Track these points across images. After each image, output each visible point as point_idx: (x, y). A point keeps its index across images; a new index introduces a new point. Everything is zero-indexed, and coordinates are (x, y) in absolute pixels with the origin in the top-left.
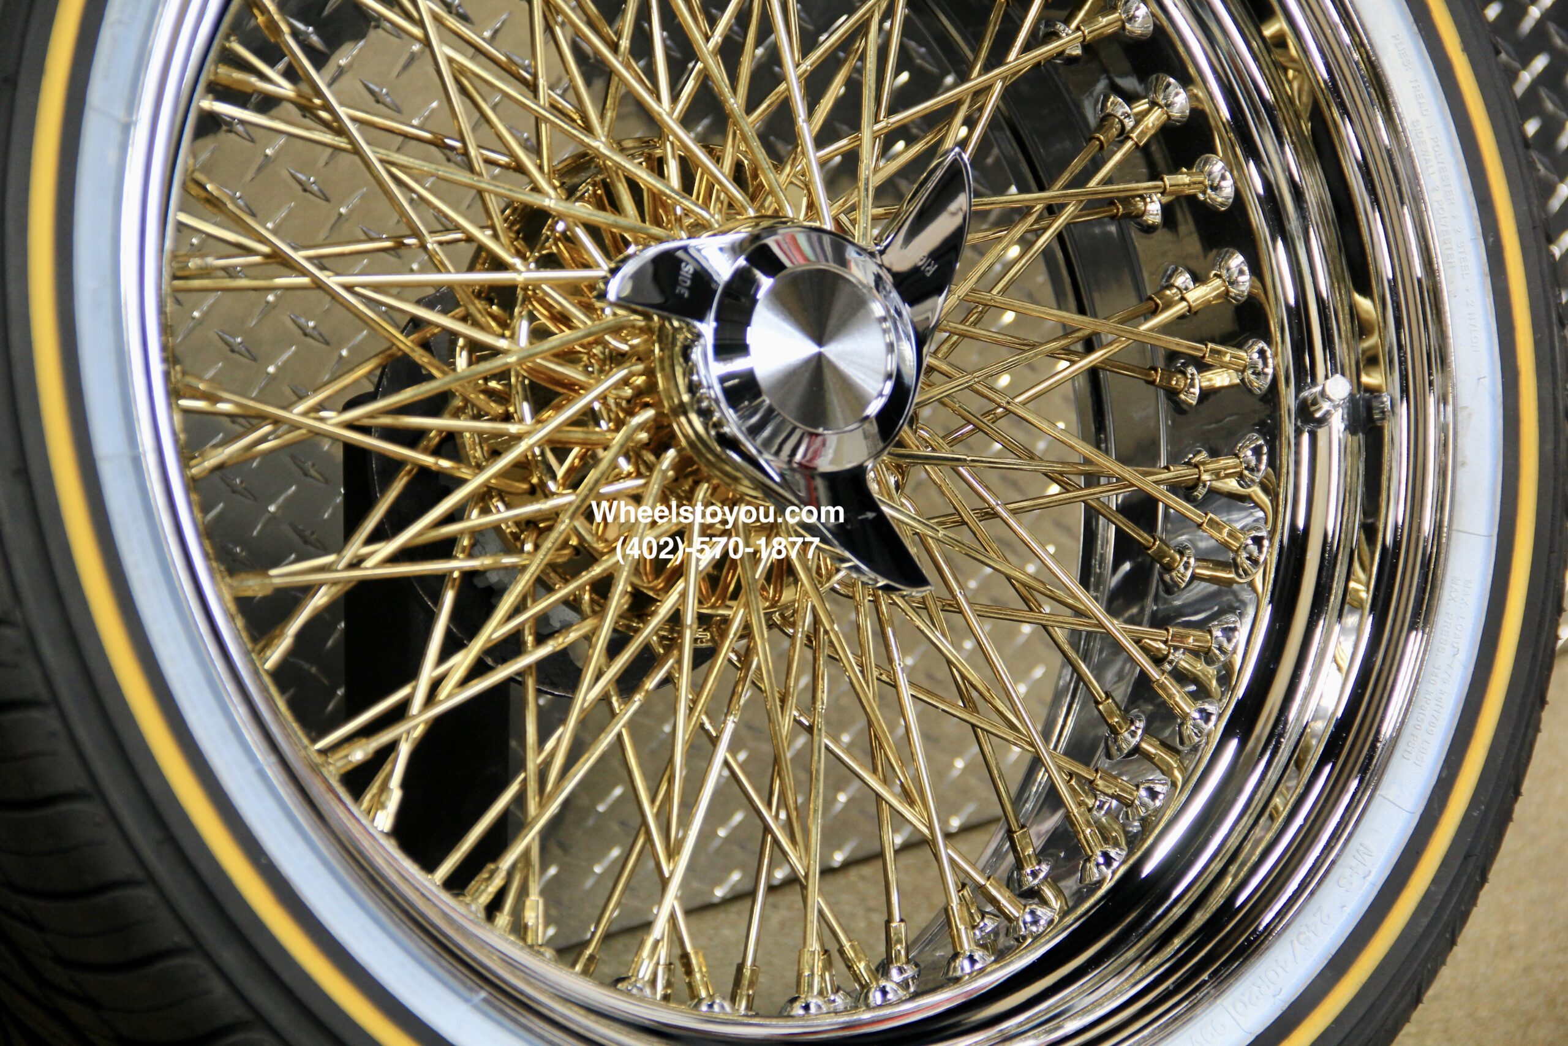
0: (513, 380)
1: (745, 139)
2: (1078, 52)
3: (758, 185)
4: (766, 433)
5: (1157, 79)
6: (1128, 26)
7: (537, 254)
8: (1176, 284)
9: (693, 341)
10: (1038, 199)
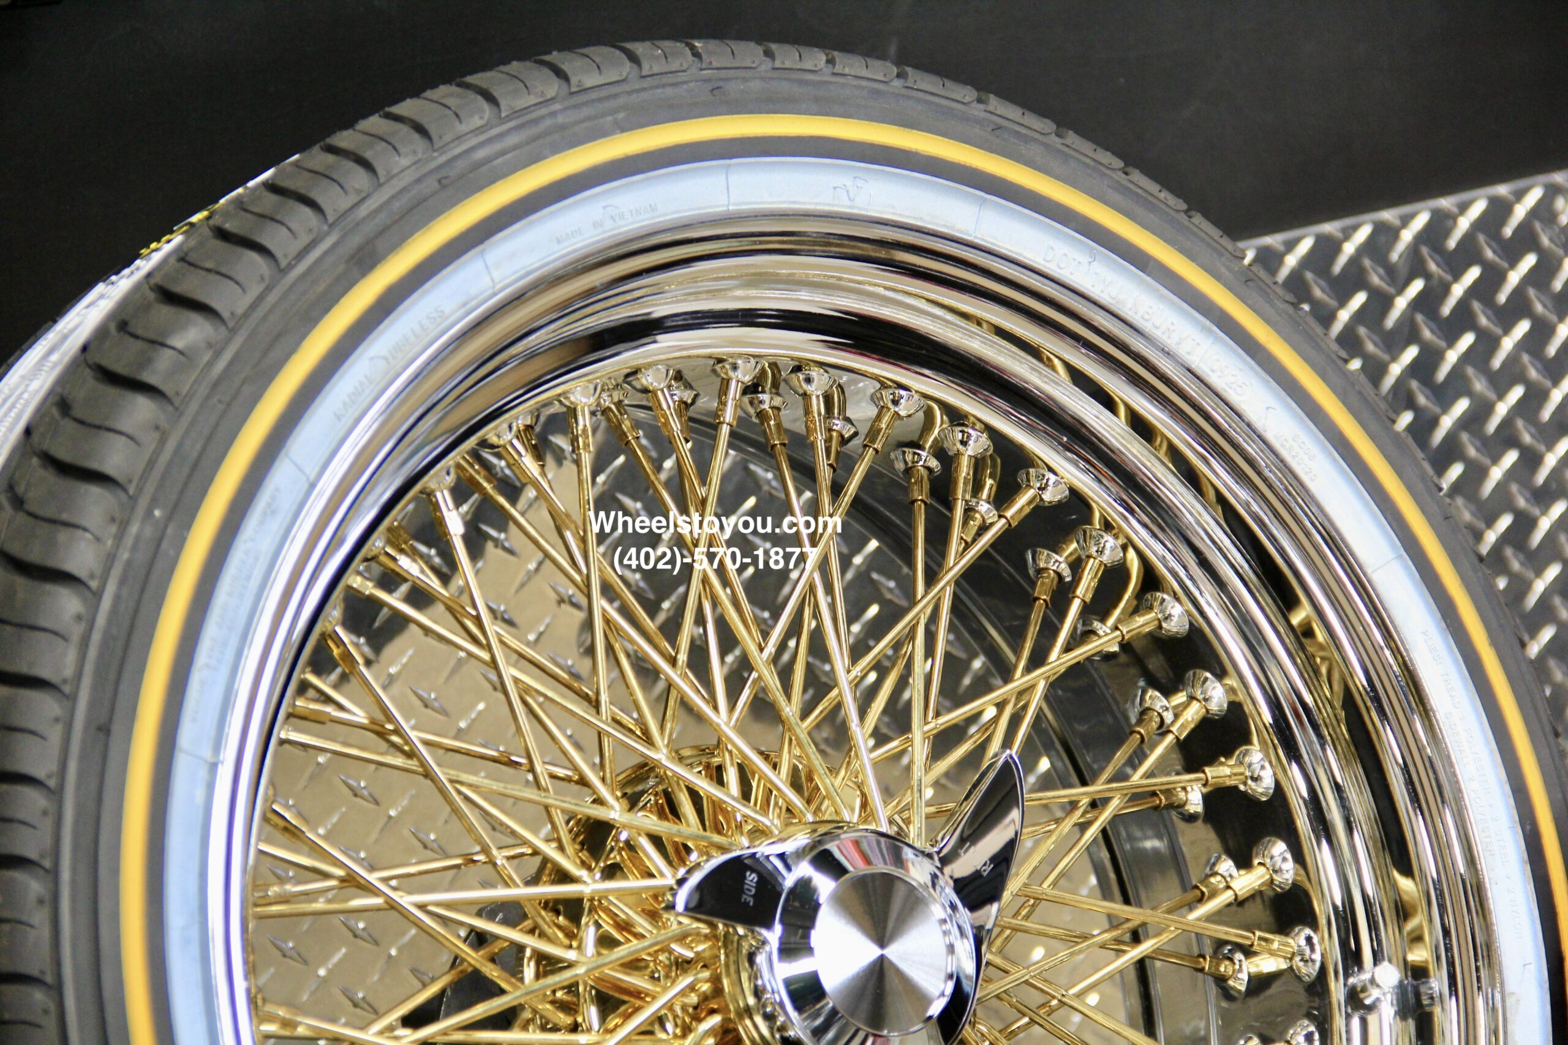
0: (581, 989)
1: (800, 744)
2: (1115, 648)
3: (813, 789)
4: (830, 1035)
5: (1194, 674)
6: (1164, 625)
7: (602, 865)
8: (1220, 872)
9: (758, 948)
10: (1082, 794)
